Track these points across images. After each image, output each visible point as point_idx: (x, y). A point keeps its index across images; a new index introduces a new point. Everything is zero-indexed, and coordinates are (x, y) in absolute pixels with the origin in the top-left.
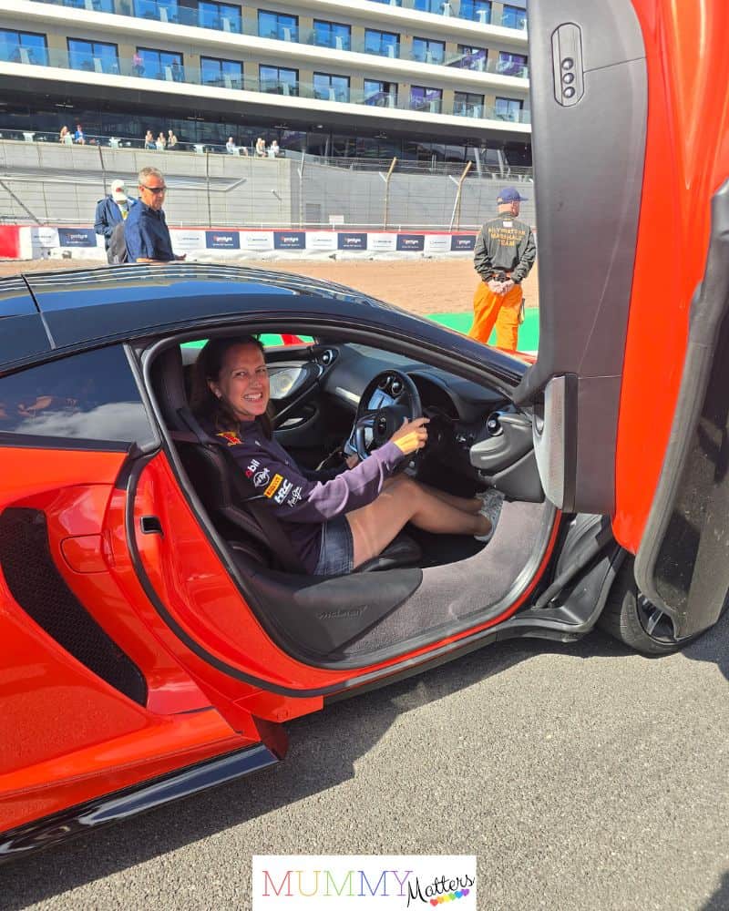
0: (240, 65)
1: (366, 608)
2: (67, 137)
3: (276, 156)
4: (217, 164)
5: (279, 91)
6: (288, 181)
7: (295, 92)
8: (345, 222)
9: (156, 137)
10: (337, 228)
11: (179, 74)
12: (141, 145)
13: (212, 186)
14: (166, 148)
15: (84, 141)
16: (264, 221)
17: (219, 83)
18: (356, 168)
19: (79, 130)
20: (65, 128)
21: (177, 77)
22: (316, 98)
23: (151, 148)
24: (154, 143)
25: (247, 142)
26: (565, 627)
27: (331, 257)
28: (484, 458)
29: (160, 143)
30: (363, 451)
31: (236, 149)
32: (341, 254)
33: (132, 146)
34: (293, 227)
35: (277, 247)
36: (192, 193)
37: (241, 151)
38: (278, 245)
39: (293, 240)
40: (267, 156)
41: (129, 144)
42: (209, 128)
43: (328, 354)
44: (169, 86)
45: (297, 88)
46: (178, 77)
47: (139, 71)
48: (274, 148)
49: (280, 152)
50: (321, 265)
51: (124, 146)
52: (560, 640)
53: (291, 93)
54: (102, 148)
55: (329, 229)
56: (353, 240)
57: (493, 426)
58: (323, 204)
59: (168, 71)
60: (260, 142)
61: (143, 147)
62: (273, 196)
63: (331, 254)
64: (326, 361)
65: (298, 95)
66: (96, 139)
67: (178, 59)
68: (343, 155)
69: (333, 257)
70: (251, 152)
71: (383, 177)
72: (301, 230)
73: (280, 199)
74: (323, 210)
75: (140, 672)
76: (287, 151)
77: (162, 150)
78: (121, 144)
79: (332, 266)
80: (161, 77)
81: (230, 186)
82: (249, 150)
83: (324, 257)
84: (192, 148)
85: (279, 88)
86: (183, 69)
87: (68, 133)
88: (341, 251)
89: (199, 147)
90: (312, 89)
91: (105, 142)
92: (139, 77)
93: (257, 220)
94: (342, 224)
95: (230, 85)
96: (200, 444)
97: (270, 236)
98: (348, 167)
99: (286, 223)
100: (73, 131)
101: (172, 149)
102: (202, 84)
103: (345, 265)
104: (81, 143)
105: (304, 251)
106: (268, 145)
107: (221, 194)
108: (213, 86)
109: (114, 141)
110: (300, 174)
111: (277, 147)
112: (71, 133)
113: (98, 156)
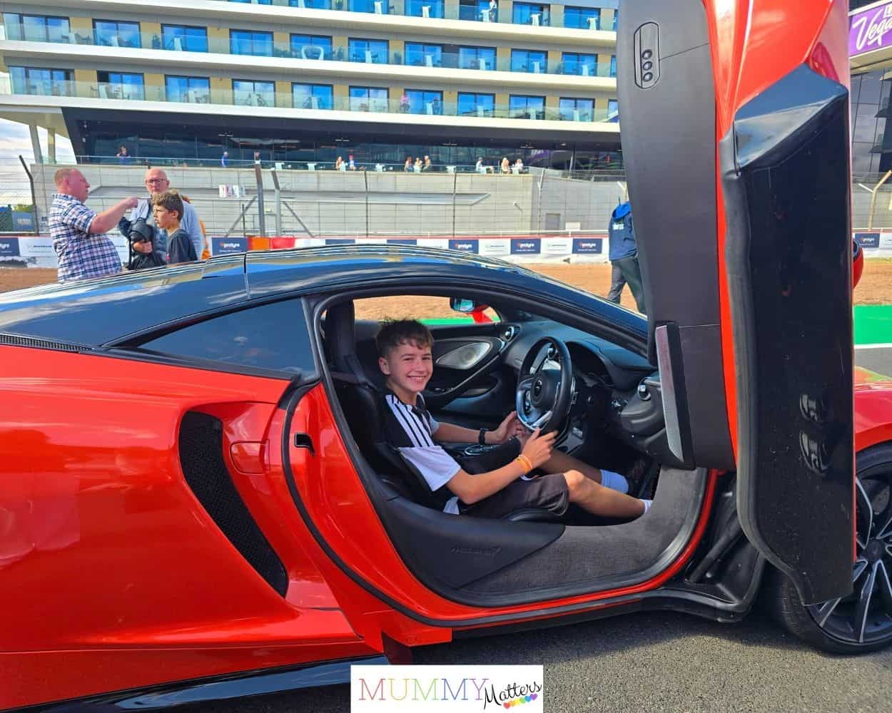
0: (492, 97)
1: (499, 550)
2: (342, 165)
3: (520, 173)
4: (465, 181)
5: (527, 116)
6: (530, 193)
7: (541, 116)
8: (581, 229)
9: (413, 162)
10: (573, 234)
11: (438, 109)
12: (401, 169)
13: (459, 200)
14: (422, 171)
15: (354, 168)
16: (502, 229)
17: (473, 113)
18: (597, 180)
19: (351, 158)
20: (340, 158)
21: (436, 111)
22: (561, 119)
23: (409, 171)
24: (412, 167)
25: (493, 162)
26: (719, 604)
27: (565, 261)
28: (634, 422)
29: (417, 166)
30: (523, 412)
31: (484, 169)
32: (575, 258)
33: (394, 170)
34: (531, 234)
35: (513, 252)
36: (441, 208)
37: (488, 170)
38: (515, 249)
39: (529, 245)
40: (511, 173)
41: (391, 168)
42: (462, 152)
43: (510, 330)
44: (430, 119)
45: (544, 113)
46: (438, 111)
47: (405, 109)
48: (519, 165)
49: (524, 168)
50: (555, 268)
51: (387, 170)
52: (715, 619)
53: (538, 117)
54: (368, 172)
55: (565, 235)
56: (588, 245)
57: (643, 390)
58: (562, 213)
59: (429, 107)
60: (505, 161)
61: (403, 170)
62: (515, 207)
63: (566, 258)
64: (508, 337)
65: (544, 118)
66: (365, 166)
67: (438, 96)
68: (587, 168)
69: (568, 261)
70: (497, 170)
71: (622, 186)
72: (537, 236)
73: (521, 210)
74: (562, 218)
75: (284, 567)
76: (530, 167)
77: (419, 173)
78: (385, 169)
79: (565, 269)
80: (423, 111)
81: (477, 200)
82: (496, 169)
83: (558, 261)
84: (445, 170)
85: (526, 114)
86: (442, 104)
87: (343, 162)
88: (575, 255)
89: (451, 168)
90: (558, 112)
91: (372, 168)
92: (405, 113)
93: (499, 229)
94: (578, 230)
95: (482, 114)
96: (359, 385)
97: (508, 242)
98: (589, 179)
99: (525, 231)
100: (347, 161)
101: (427, 171)
102: (457, 115)
103: (579, 268)
104: (352, 170)
105: (539, 255)
106: (512, 163)
107: (468, 208)
108: (467, 116)
109: (379, 167)
110: (539, 186)
111: (522, 165)
112: (345, 162)
113: (364, 179)
